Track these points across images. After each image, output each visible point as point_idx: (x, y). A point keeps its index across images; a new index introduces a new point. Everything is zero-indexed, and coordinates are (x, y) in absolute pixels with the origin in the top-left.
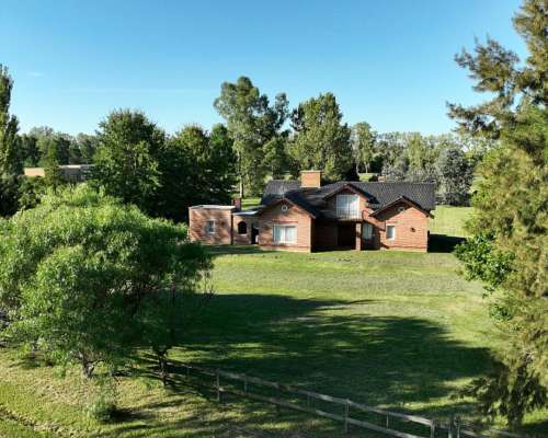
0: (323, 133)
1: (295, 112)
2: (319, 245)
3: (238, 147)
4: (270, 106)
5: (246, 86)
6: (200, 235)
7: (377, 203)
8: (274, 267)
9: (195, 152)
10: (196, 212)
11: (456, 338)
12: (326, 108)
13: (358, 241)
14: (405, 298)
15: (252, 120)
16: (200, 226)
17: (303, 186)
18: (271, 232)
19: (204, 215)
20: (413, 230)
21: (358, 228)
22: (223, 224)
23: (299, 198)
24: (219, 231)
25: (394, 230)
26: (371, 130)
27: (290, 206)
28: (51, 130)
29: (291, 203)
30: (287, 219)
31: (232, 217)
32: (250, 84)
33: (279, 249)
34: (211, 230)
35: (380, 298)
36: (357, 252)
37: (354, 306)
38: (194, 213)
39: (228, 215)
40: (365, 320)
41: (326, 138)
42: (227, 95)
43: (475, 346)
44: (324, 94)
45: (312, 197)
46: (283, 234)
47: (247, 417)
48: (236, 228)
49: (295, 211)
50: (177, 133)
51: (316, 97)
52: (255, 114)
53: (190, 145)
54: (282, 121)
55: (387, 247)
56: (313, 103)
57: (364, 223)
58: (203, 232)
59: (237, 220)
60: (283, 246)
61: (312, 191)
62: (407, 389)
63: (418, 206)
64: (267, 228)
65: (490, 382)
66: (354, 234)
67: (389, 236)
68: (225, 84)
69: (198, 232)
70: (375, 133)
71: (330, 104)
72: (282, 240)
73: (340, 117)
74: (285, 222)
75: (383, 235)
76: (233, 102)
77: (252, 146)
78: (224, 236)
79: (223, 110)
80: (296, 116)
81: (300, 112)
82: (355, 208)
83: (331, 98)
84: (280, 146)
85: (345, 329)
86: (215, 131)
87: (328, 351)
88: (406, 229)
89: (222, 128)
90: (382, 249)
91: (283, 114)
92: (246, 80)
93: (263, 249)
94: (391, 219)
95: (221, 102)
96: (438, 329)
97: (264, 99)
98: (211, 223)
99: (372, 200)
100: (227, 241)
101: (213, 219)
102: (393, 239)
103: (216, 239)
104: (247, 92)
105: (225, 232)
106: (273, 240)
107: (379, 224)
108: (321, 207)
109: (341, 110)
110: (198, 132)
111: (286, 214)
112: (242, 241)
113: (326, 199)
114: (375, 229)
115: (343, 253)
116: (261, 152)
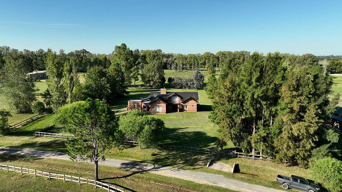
2: (168, 111)
5: (125, 47)
7: (183, 99)
9: (115, 77)
10: (131, 103)
11: (209, 135)
13: (178, 109)
14: (196, 126)
16: (132, 107)
17: (161, 94)
19: (133, 103)
20: (193, 106)
21: (178, 106)
22: (139, 106)
23: (162, 98)
24: (138, 108)
25: (188, 106)
26: (162, 52)
28: (9, 48)
29: (160, 100)
31: (141, 104)
34: (135, 108)
35: (190, 127)
36: (178, 112)
37: (185, 129)
40: (189, 133)
41: (155, 67)
42: (117, 50)
43: (213, 137)
45: (165, 97)
46: (158, 109)
47: (177, 153)
48: (143, 107)
49: (161, 102)
54: (137, 59)
55: (186, 111)
57: (180, 104)
59: (143, 105)
60: (158, 112)
61: (164, 95)
62: (202, 146)
63: (194, 100)
64: (153, 107)
65: (218, 143)
66: (177, 108)
69: (131, 109)
72: (158, 110)
74: (158, 105)
75: (185, 107)
82: (177, 100)
85: (185, 135)
87: (185, 140)
88: (191, 106)
92: (124, 45)
93: (152, 113)
94: (187, 103)
95: (115, 53)
96: (205, 134)
97: (132, 52)
99: (181, 98)
101: (135, 105)
102: (188, 108)
104: (126, 49)
105: (140, 108)
106: (155, 111)
107: (184, 105)
108: (168, 100)
111: (159, 103)
112: (144, 111)
113: (169, 98)
114: (183, 106)
115: (175, 113)
116: (131, 71)
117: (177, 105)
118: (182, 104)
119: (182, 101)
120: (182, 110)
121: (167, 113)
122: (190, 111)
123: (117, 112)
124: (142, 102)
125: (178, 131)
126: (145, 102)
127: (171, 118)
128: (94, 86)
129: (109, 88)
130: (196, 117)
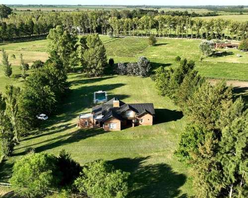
11: (174, 171)
17: (114, 106)
18: (108, 125)
29: (114, 117)
31: (93, 120)
33: (111, 130)
34: (87, 124)
35: (151, 155)
36: (133, 127)
37: (147, 160)
48: (95, 123)
55: (141, 125)
61: (117, 108)
63: (150, 113)
66: (132, 123)
67: (142, 122)
69: (82, 125)
72: (112, 127)
78: (90, 126)
88: (147, 119)
93: (105, 130)
94: (142, 117)
99: (137, 112)
113: (123, 112)
115: (130, 128)
117: (131, 119)
120: (137, 124)
121: (122, 129)
122: (145, 125)
124: (94, 117)
126: (97, 118)
128: (37, 95)
129: (53, 96)
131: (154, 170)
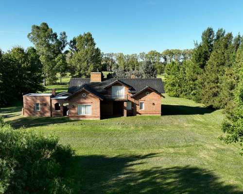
0: (87, 52)
1: (71, 42)
3: (42, 59)
4: (58, 38)
5: (45, 27)
6: (31, 112)
7: (134, 90)
8: (83, 132)
9: (20, 62)
10: (28, 98)
12: (88, 40)
13: (125, 112)
14: (172, 150)
15: (49, 46)
16: (30, 107)
17: (92, 81)
18: (76, 108)
19: (33, 100)
20: (154, 104)
21: (125, 104)
22: (45, 105)
23: (91, 89)
24: (43, 109)
25: (144, 105)
27: (87, 94)
29: (88, 91)
30: (86, 101)
31: (51, 100)
32: (47, 26)
33: (81, 119)
34: (38, 108)
35: (157, 151)
36: (124, 118)
37: (147, 160)
38: (26, 99)
39: (48, 100)
41: (88, 55)
42: (35, 32)
44: (86, 33)
45: (98, 87)
46: (83, 109)
48: (53, 106)
49: (91, 96)
50: (9, 51)
51: (82, 35)
52: (50, 42)
53: (17, 58)
54: (64, 46)
55: (140, 114)
56: (81, 37)
57: (128, 101)
58: (32, 110)
59: (54, 102)
60: (84, 117)
61: (97, 84)
63: (156, 92)
64: (74, 107)
66: (123, 108)
67: (141, 108)
68: (34, 26)
69: (29, 110)
70: (103, 53)
71: (89, 38)
72: (83, 114)
73: (95, 44)
74: (84, 103)
75: (138, 107)
76: (38, 36)
77: (49, 59)
78: (46, 112)
79: (33, 40)
80: (72, 44)
81: (74, 42)
82: (122, 93)
83: (90, 35)
84: (64, 58)
86: (30, 50)
88: (150, 104)
89: (33, 49)
90: (138, 115)
91: (64, 43)
92: (45, 24)
93: (72, 119)
94: (142, 99)
95: (32, 35)
97: (55, 35)
98: (37, 104)
99: (131, 89)
100: (48, 115)
101: (38, 102)
102: (143, 109)
103: (41, 114)
104: (46, 31)
105: (47, 109)
106: (77, 114)
107: (135, 101)
109: (95, 41)
110: (22, 51)
111: (85, 98)
112: (57, 115)
113: (107, 88)
114: (134, 105)
115: (118, 119)
116: (55, 62)
117: (122, 102)
118: (133, 100)
119: (131, 95)
120: (132, 113)
121: (102, 118)
122: (148, 115)
123: (6, 117)
124: (52, 96)
125: (132, 165)
126: (59, 98)
127: (111, 128)
130: (163, 126)
131: (166, 179)
